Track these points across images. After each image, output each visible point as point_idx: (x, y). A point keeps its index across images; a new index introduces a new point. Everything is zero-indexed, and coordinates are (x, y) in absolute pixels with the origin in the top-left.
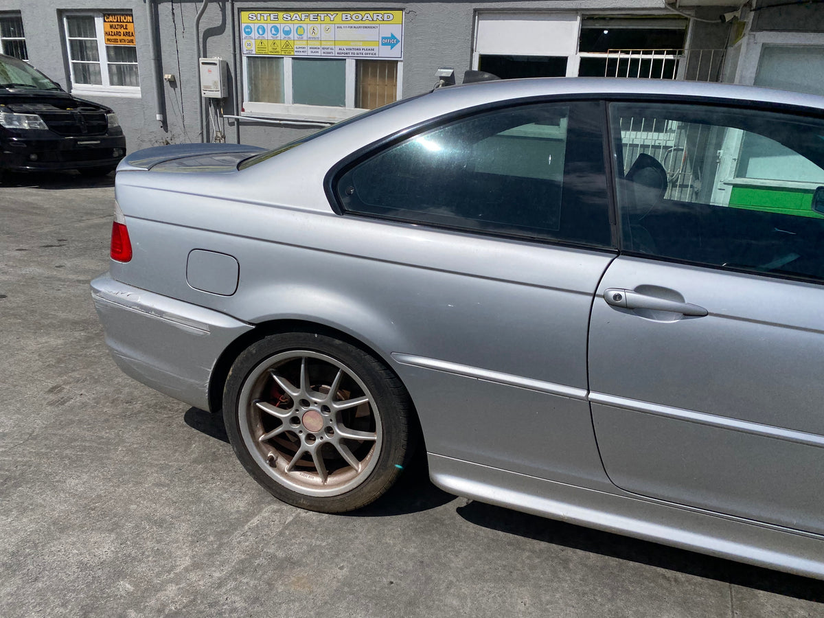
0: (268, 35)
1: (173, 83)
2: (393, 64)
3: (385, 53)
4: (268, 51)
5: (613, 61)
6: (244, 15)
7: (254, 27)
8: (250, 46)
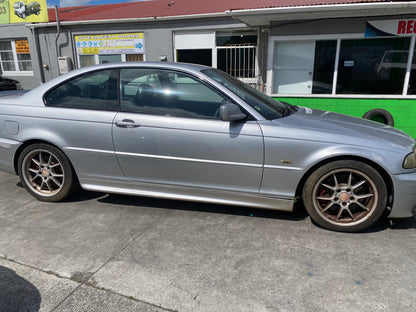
0: (87, 45)
1: (47, 68)
2: (141, 55)
3: (138, 51)
4: (88, 53)
5: (229, 50)
6: (76, 37)
7: (81, 42)
8: (80, 51)
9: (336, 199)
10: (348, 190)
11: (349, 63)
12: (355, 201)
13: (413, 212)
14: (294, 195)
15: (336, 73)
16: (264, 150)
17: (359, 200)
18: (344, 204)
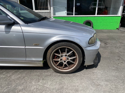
9: (61, 60)
10: (66, 56)
11: (78, 4)
12: (69, 60)
13: (94, 62)
14: (42, 59)
15: (74, 8)
16: (25, 39)
17: (71, 60)
18: (65, 62)
